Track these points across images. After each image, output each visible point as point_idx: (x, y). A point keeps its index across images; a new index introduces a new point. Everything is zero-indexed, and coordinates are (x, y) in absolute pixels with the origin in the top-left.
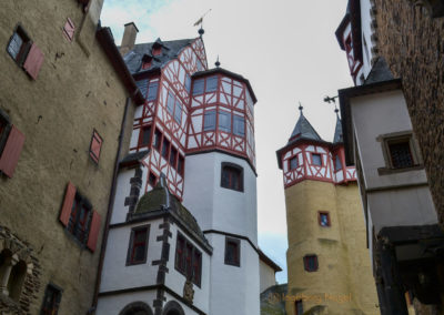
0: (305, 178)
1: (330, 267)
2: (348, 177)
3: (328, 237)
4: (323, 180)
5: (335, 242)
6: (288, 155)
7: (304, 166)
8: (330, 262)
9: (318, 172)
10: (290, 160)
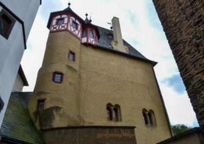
0: (66, 30)
1: (70, 83)
2: (89, 41)
3: (72, 66)
4: (76, 36)
5: (76, 70)
6: (59, 17)
7: (67, 24)
8: (71, 80)
9: (74, 31)
10: (58, 20)
